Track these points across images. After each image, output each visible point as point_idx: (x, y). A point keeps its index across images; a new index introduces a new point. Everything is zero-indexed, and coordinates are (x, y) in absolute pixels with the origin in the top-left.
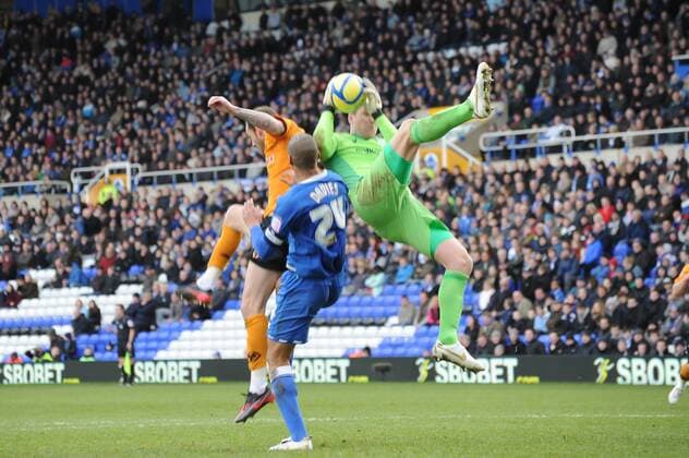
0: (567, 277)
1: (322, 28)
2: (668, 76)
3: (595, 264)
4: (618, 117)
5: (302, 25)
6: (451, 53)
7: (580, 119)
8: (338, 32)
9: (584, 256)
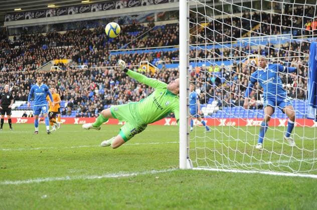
0: (85, 100)
1: (30, 40)
2: (109, 55)
3: (92, 97)
4: (97, 64)
5: (25, 40)
6: (60, 47)
7: (89, 63)
9: (89, 95)
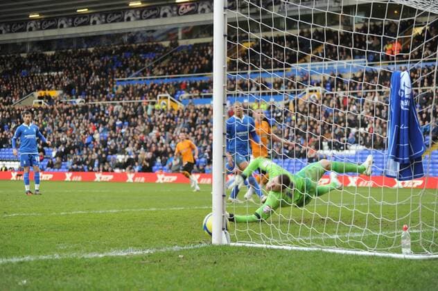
0: (81, 148)
1: (3, 63)
2: (114, 85)
3: (90, 143)
4: (98, 97)
7: (87, 97)
8: (8, 65)
9: (86, 141)
